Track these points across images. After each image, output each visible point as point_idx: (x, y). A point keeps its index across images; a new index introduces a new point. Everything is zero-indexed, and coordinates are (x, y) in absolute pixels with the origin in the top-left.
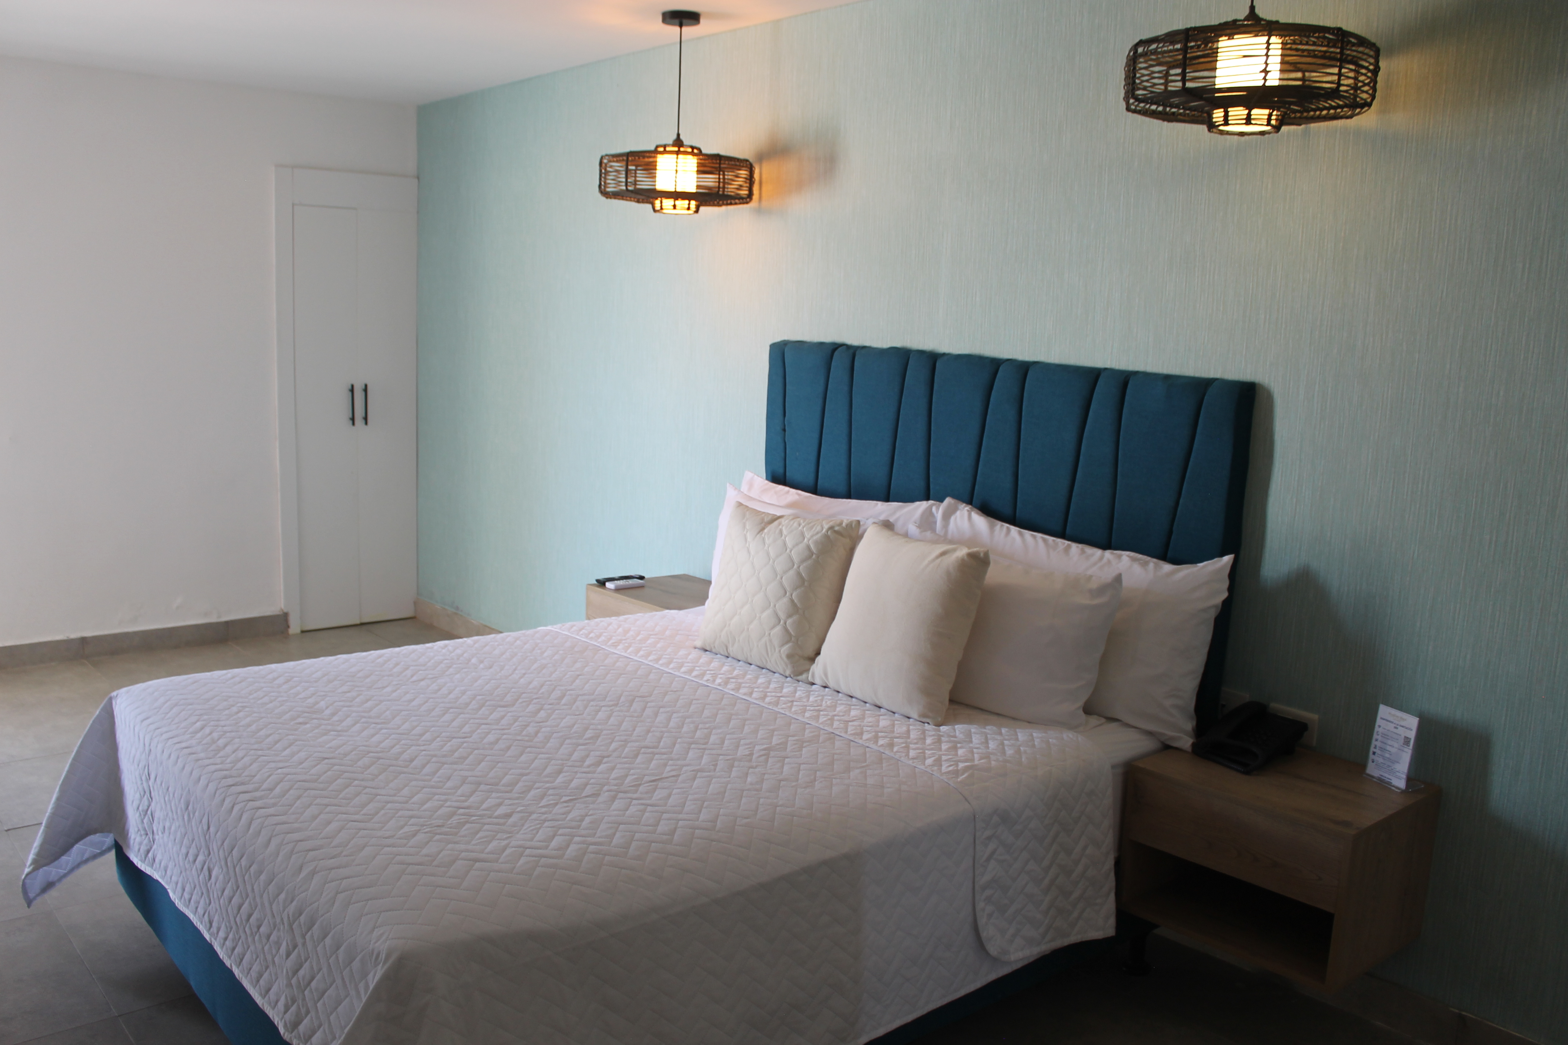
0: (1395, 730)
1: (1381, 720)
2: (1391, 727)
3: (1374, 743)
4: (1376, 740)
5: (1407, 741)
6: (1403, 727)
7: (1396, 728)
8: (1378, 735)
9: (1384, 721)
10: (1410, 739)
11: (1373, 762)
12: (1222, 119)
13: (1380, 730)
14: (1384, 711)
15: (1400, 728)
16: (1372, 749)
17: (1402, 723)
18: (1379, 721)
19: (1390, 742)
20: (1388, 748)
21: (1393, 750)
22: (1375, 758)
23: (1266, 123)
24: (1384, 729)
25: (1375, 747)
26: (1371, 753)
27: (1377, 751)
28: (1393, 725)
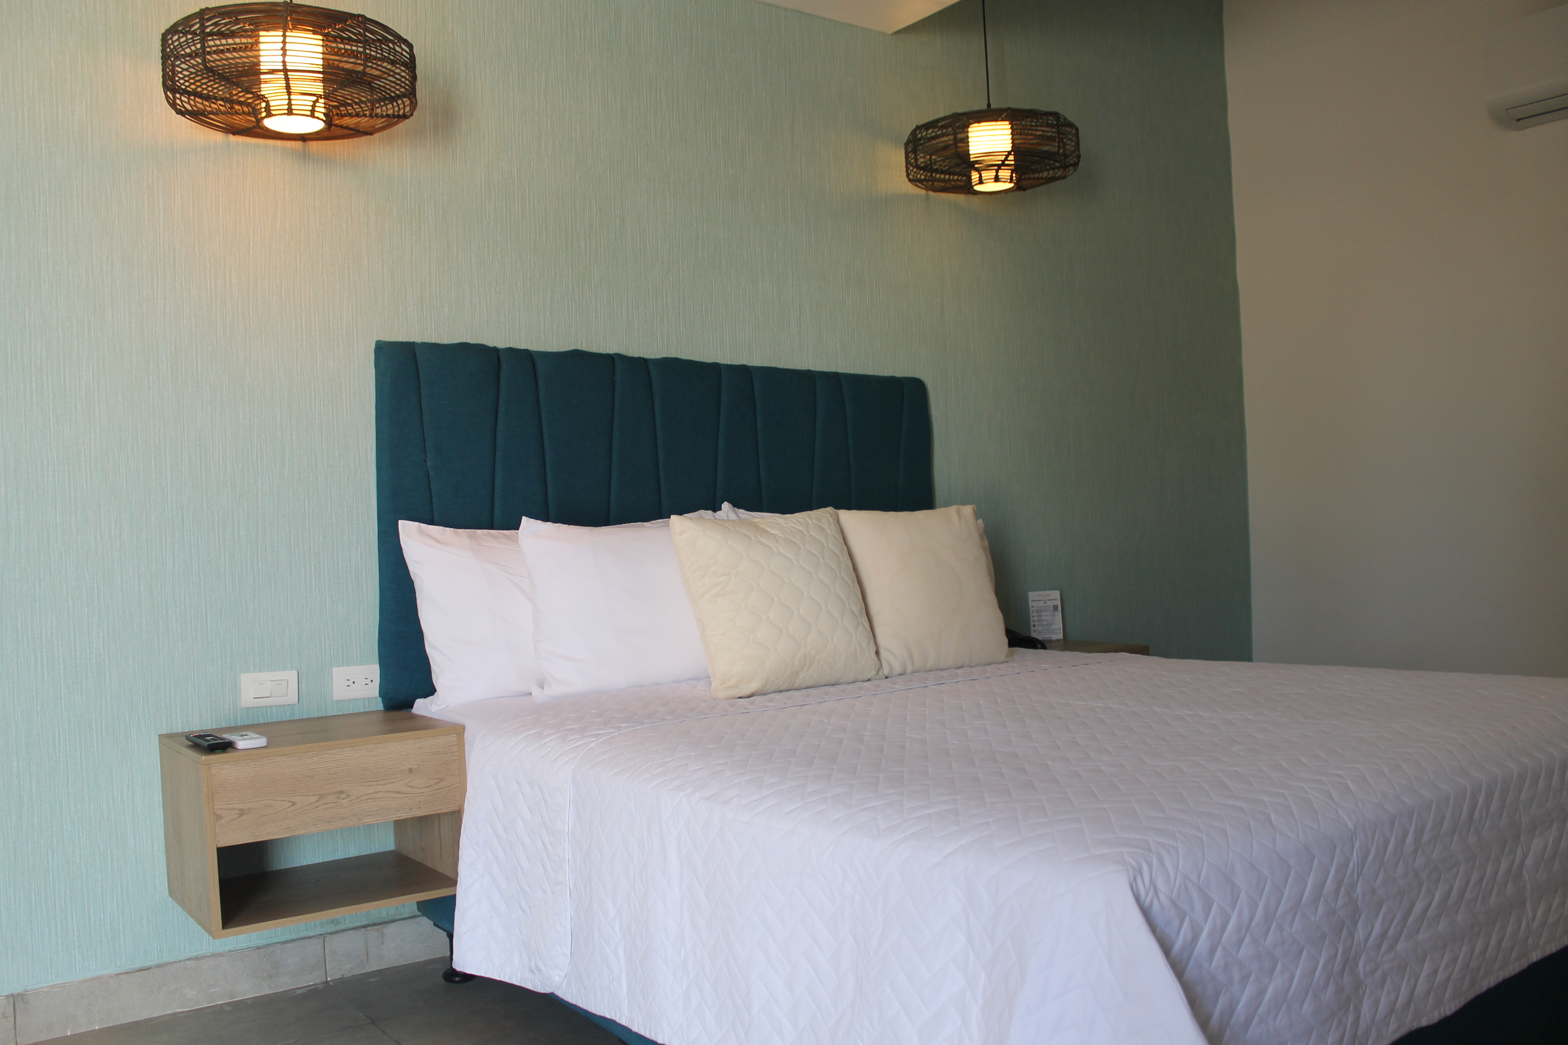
0: (1045, 605)
1: (1033, 602)
2: (1041, 604)
3: (1032, 619)
4: (1033, 617)
5: (1055, 608)
6: (1049, 600)
7: (1045, 603)
8: (1033, 613)
9: (1036, 602)
10: (1057, 606)
11: (1035, 632)
12: (978, 179)
13: (1034, 609)
14: (1032, 595)
15: (1048, 602)
16: (1032, 624)
17: (1049, 598)
18: (1031, 604)
19: (1043, 614)
20: (1044, 618)
21: (1047, 618)
22: (1036, 628)
23: (1009, 181)
24: (1037, 607)
25: (1034, 621)
26: (1032, 626)
27: (1036, 623)
28: (1042, 602)
